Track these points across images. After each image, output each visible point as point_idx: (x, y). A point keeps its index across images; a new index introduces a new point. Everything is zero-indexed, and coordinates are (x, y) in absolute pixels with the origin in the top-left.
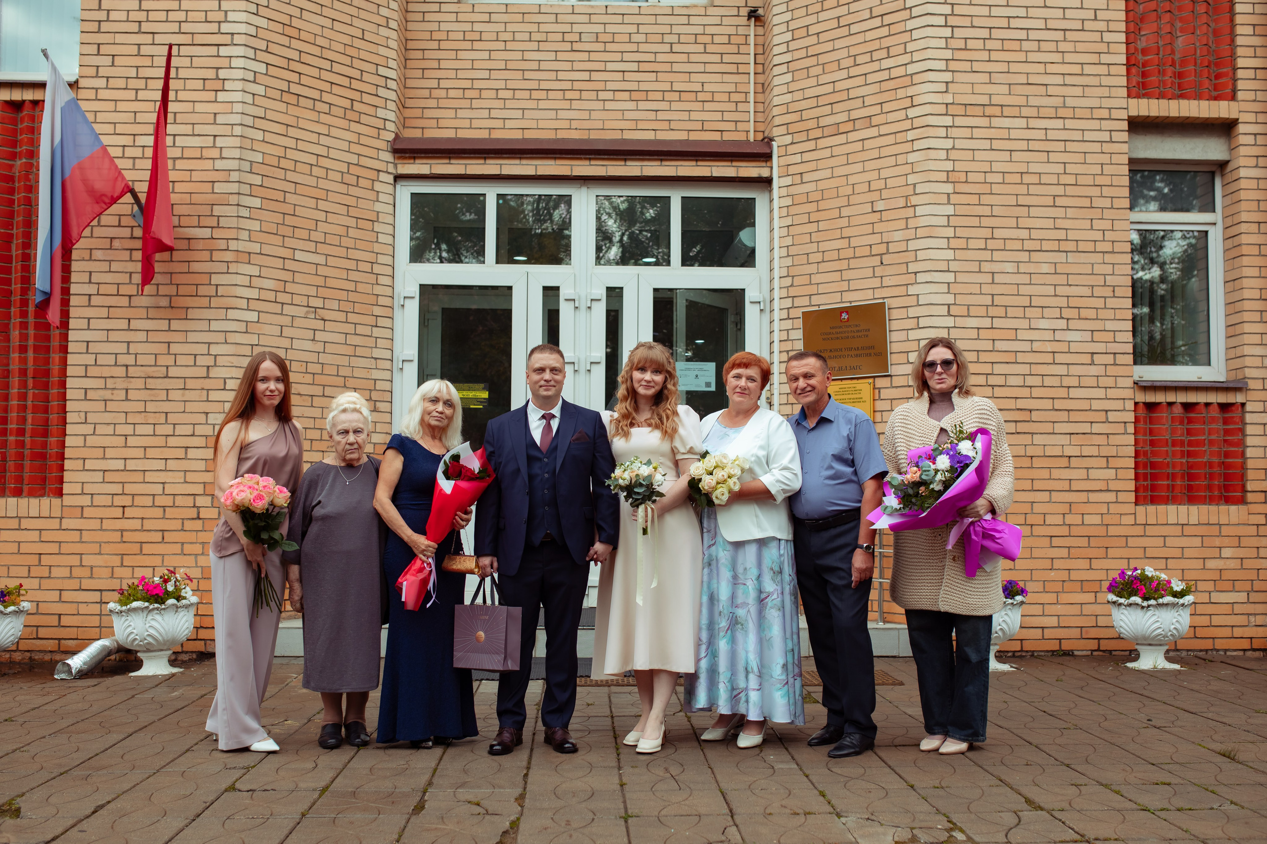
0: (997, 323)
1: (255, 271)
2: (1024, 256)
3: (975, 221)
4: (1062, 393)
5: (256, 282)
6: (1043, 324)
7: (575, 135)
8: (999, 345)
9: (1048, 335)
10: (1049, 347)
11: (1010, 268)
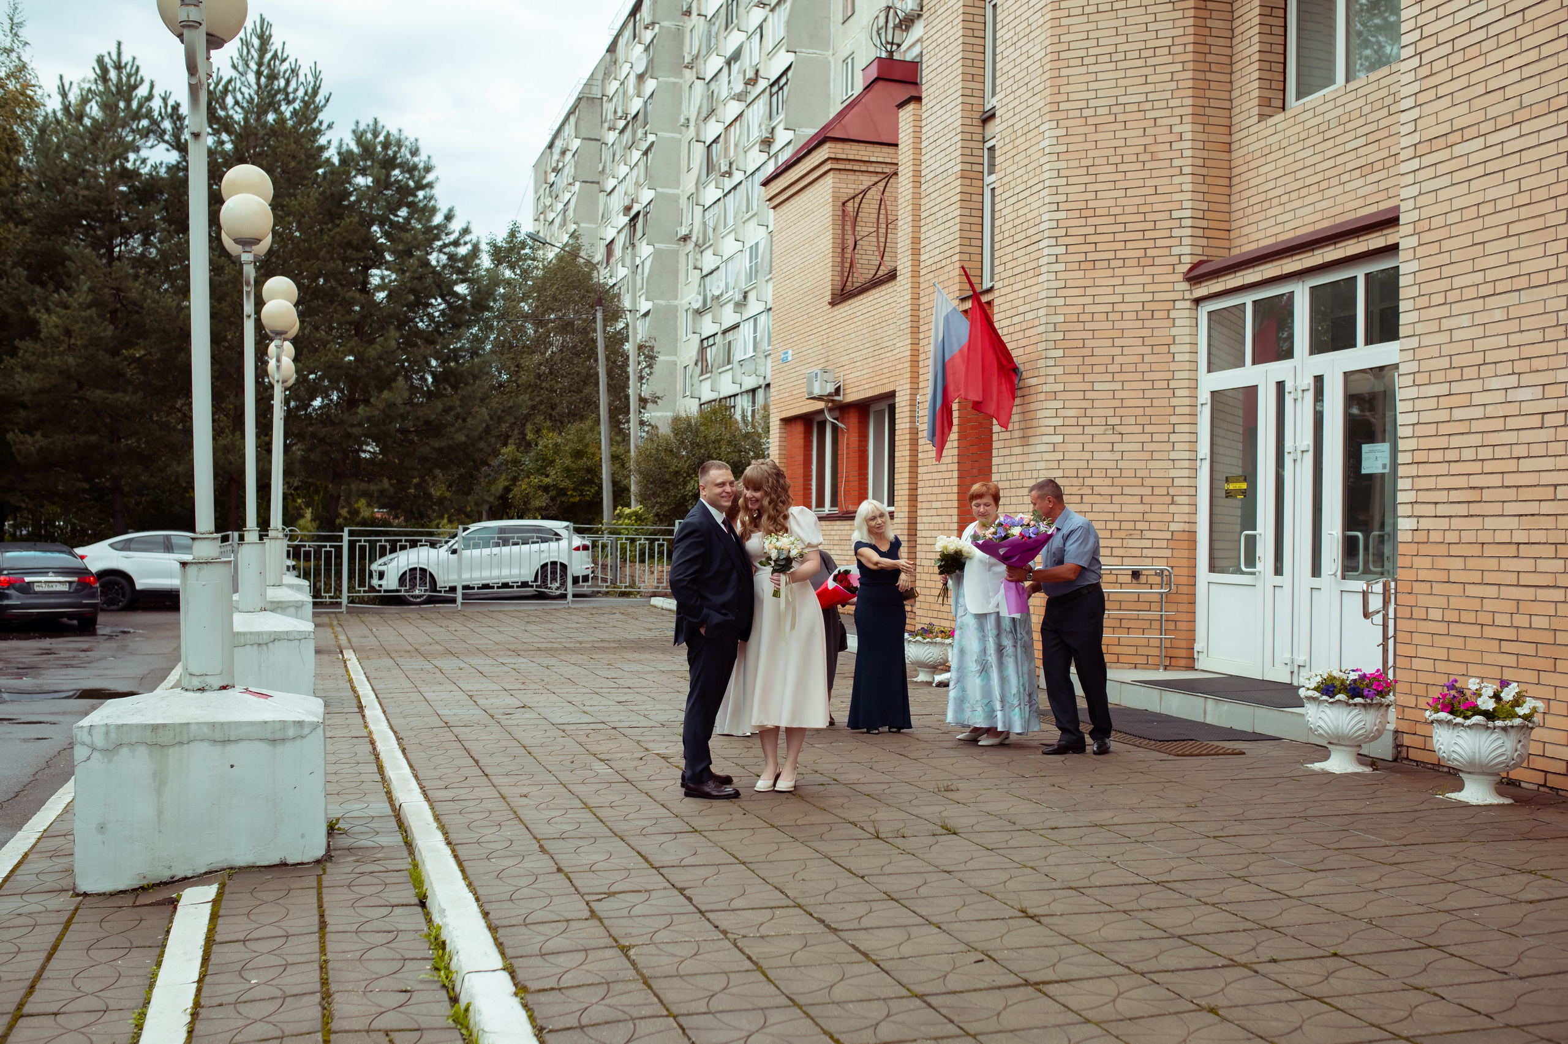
0: (1456, 388)
1: (1060, 404)
2: (1478, 305)
3: (1435, 274)
4: (1511, 465)
5: (1061, 413)
6: (1495, 383)
7: (1325, 224)
8: (1458, 414)
9: (1499, 397)
10: (1501, 411)
11: (1465, 321)
